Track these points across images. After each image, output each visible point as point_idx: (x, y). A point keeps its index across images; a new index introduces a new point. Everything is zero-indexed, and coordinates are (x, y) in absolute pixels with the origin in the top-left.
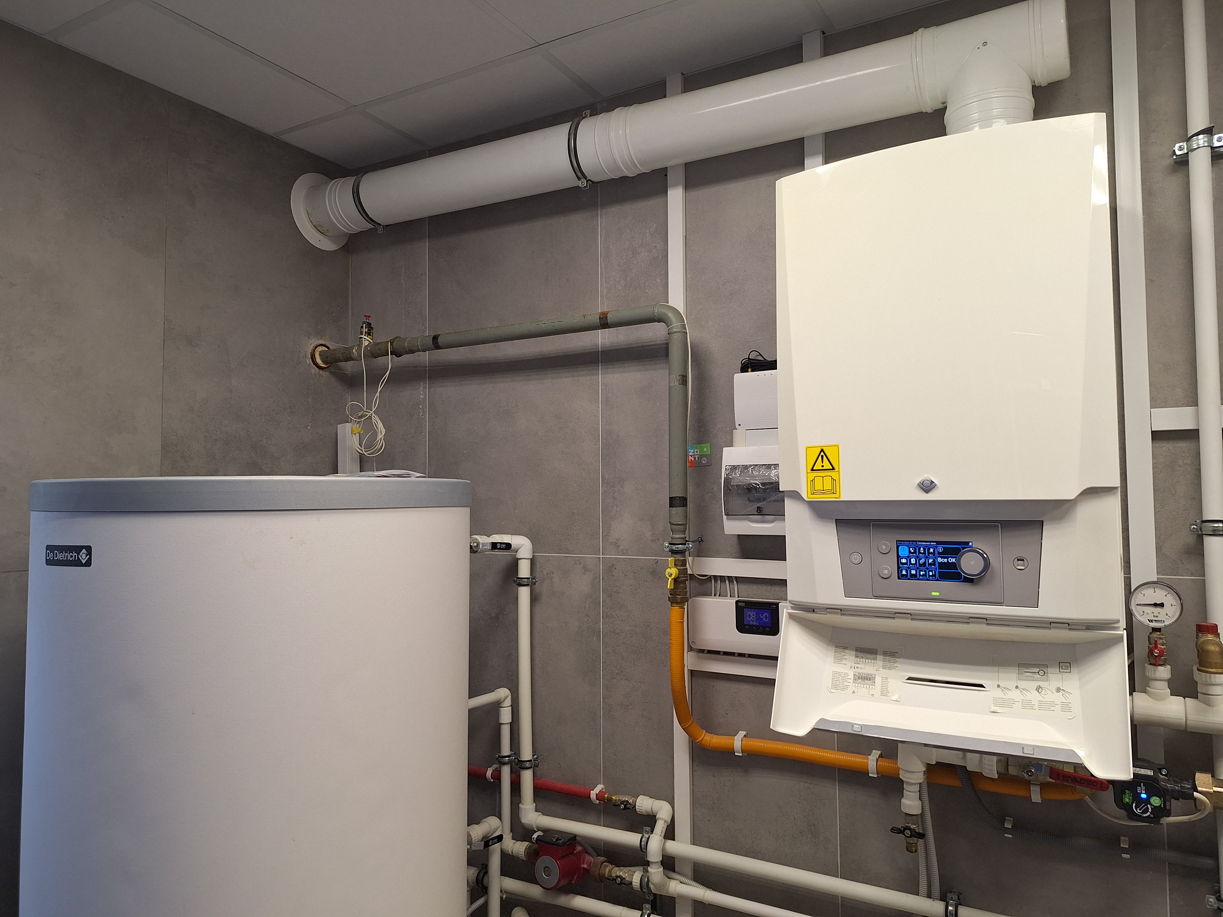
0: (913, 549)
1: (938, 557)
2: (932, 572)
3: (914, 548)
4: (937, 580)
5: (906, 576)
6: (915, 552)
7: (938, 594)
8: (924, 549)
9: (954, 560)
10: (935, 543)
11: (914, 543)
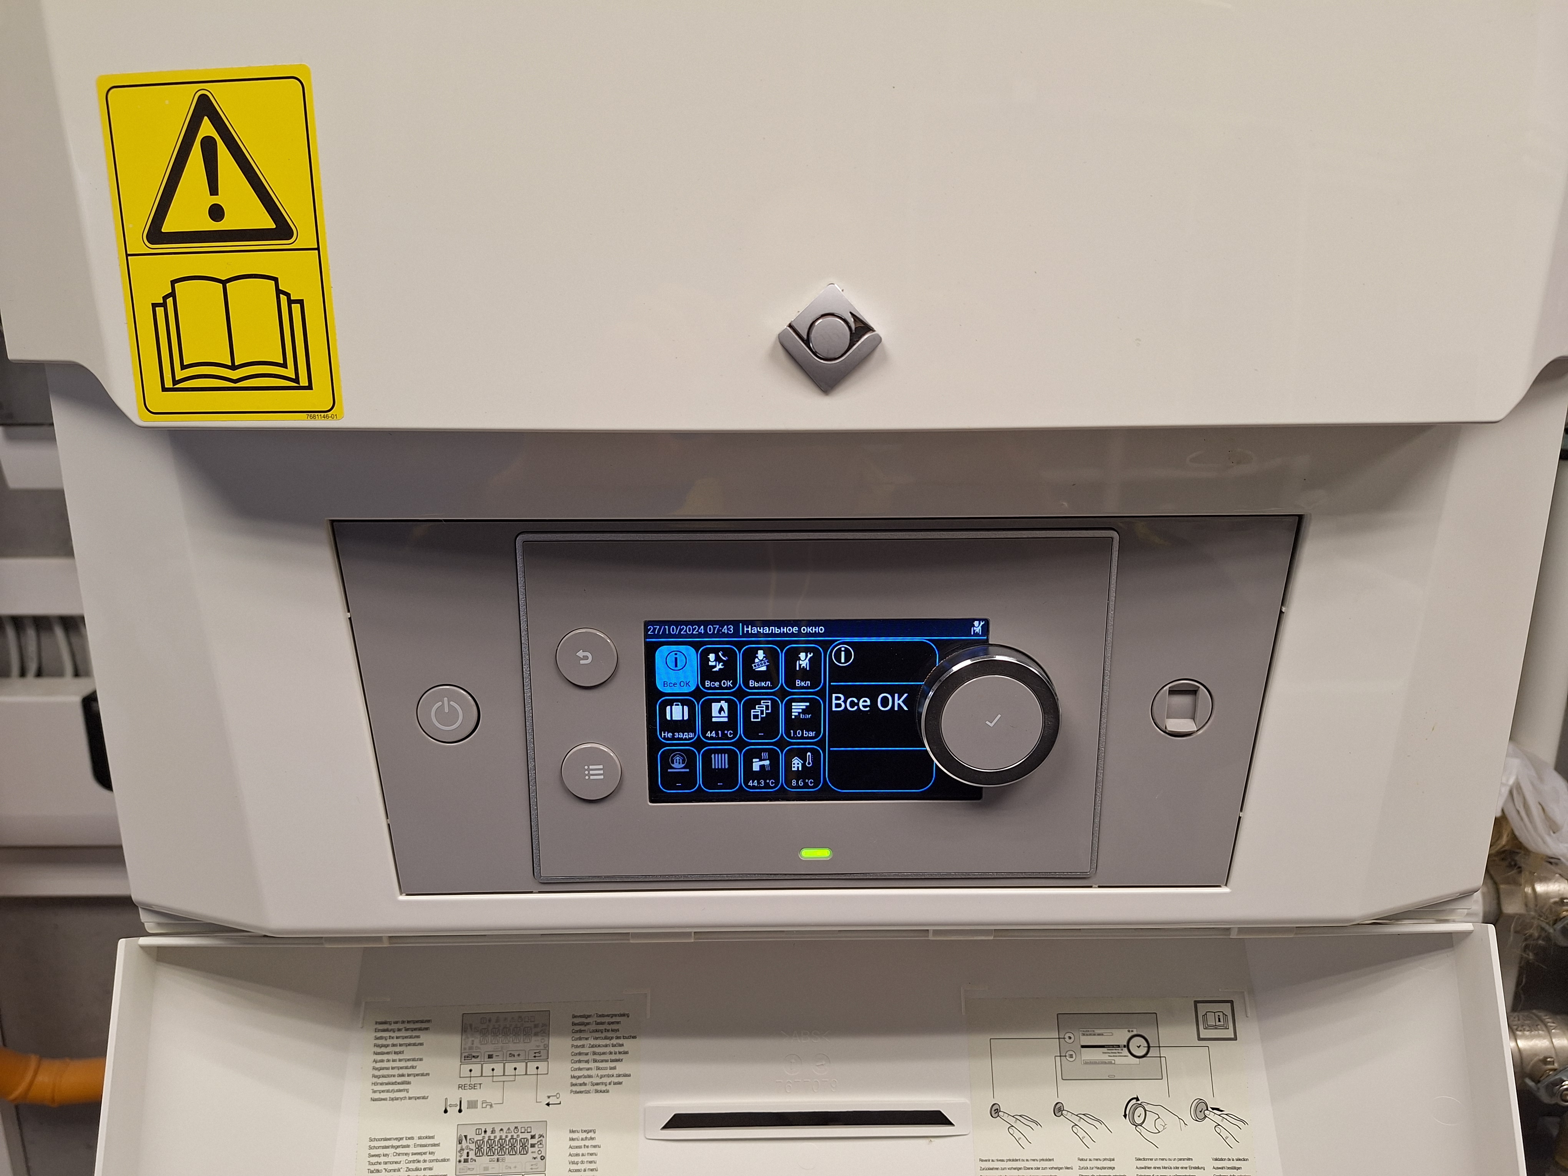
0: (718, 659)
1: (834, 690)
2: (804, 759)
3: (726, 652)
4: (825, 794)
5: (688, 779)
6: (728, 672)
7: (824, 853)
8: (772, 656)
9: (898, 702)
10: (821, 630)
11: (725, 630)
